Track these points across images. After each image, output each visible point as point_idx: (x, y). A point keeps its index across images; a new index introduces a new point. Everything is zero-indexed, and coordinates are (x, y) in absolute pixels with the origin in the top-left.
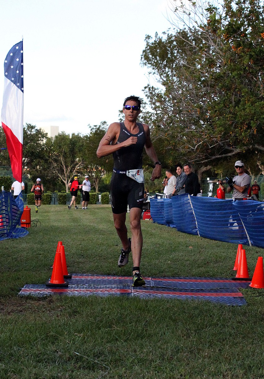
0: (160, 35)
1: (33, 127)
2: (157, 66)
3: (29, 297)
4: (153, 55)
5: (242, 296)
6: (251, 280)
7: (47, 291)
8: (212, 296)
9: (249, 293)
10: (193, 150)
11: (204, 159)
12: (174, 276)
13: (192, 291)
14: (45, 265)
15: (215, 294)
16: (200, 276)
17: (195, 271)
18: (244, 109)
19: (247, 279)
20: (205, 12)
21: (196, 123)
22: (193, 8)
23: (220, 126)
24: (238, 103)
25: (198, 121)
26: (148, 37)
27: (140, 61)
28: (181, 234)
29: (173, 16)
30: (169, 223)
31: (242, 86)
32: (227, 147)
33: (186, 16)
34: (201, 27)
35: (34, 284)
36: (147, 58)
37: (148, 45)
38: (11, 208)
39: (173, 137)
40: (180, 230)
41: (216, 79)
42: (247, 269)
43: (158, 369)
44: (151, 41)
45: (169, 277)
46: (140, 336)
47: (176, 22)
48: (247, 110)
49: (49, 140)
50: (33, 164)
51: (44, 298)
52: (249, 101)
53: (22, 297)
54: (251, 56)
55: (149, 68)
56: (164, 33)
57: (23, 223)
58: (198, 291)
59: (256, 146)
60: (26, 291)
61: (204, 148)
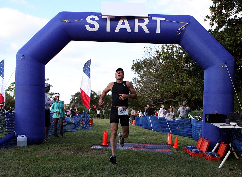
0: (137, 60)
1: (93, 91)
2: (137, 71)
3: (95, 149)
4: (135, 67)
5: (171, 151)
6: (173, 145)
7: (101, 147)
8: (160, 151)
9: (173, 150)
10: (150, 100)
11: (153, 104)
12: (146, 144)
13: (153, 148)
14: (100, 139)
15: (159, 150)
16: (155, 144)
17: (153, 142)
18: (168, 86)
19: (172, 145)
20: (155, 52)
21: (151, 91)
22: (151, 50)
23: (161, 92)
24: (166, 84)
25: (152, 90)
26: (134, 61)
27: (131, 69)
28: (146, 129)
29: (144, 53)
30: (141, 126)
31: (168, 78)
32: (161, 100)
33: (148, 53)
34: (153, 57)
35: (96, 145)
36: (133, 68)
37: (133, 64)
38: (86, 119)
39: (143, 96)
40: (145, 128)
41: (159, 76)
42: (172, 141)
43: (145, 174)
44: (135, 62)
45: (144, 144)
46: (136, 163)
47: (145, 55)
48: (170, 87)
49: (98, 96)
50: (92, 104)
51: (100, 150)
52: (170, 83)
53: (93, 149)
54: (173, 67)
55: (134, 72)
56: (139, 60)
57: (90, 124)
58: (155, 149)
59: (173, 100)
60: (94, 147)
61: (154, 100)
